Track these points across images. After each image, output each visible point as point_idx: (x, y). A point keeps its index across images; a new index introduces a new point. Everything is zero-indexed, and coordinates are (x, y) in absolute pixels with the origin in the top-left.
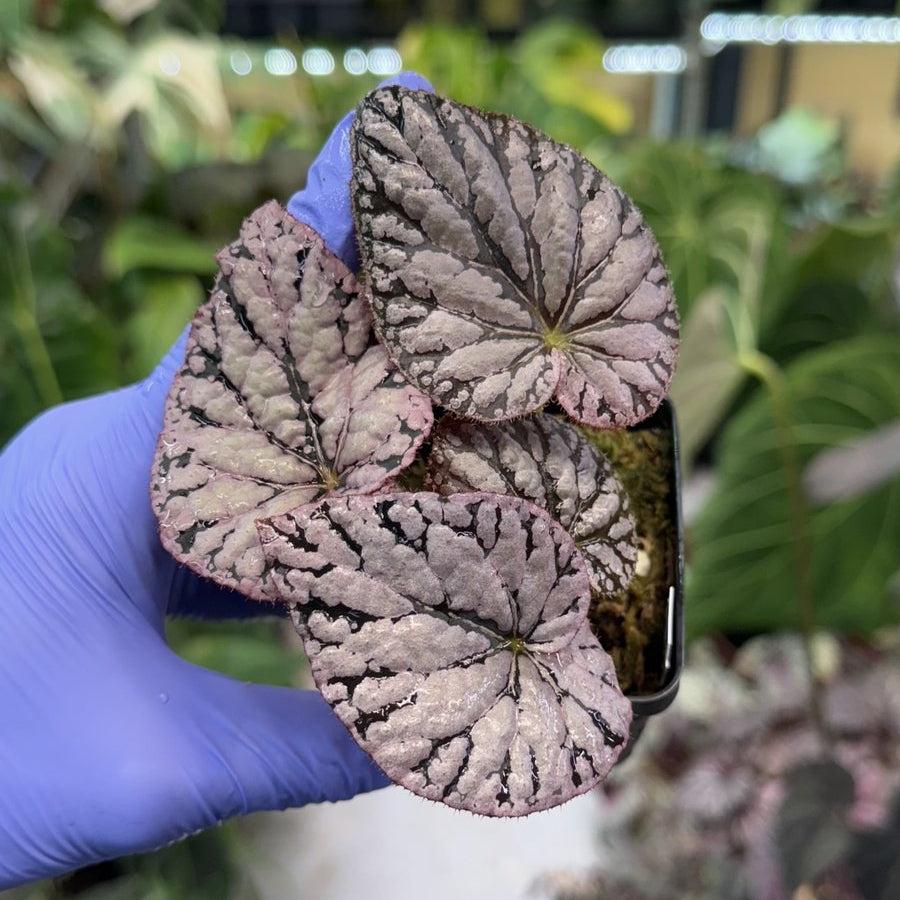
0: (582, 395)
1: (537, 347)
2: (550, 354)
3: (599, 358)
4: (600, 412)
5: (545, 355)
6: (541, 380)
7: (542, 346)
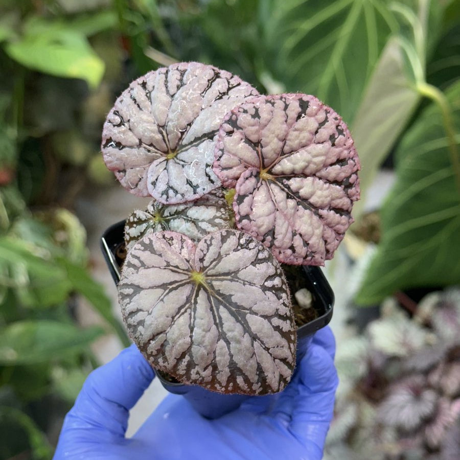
0: (182, 247)
1: (208, 270)
2: (201, 268)
3: (175, 267)
4: (172, 239)
5: (204, 267)
6: (205, 253)
7: (205, 272)
